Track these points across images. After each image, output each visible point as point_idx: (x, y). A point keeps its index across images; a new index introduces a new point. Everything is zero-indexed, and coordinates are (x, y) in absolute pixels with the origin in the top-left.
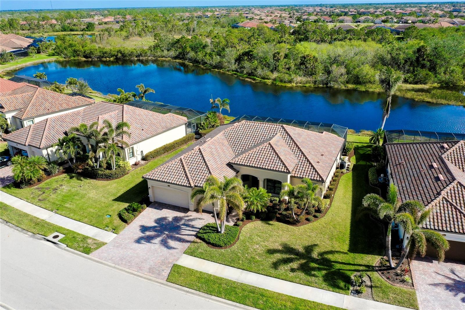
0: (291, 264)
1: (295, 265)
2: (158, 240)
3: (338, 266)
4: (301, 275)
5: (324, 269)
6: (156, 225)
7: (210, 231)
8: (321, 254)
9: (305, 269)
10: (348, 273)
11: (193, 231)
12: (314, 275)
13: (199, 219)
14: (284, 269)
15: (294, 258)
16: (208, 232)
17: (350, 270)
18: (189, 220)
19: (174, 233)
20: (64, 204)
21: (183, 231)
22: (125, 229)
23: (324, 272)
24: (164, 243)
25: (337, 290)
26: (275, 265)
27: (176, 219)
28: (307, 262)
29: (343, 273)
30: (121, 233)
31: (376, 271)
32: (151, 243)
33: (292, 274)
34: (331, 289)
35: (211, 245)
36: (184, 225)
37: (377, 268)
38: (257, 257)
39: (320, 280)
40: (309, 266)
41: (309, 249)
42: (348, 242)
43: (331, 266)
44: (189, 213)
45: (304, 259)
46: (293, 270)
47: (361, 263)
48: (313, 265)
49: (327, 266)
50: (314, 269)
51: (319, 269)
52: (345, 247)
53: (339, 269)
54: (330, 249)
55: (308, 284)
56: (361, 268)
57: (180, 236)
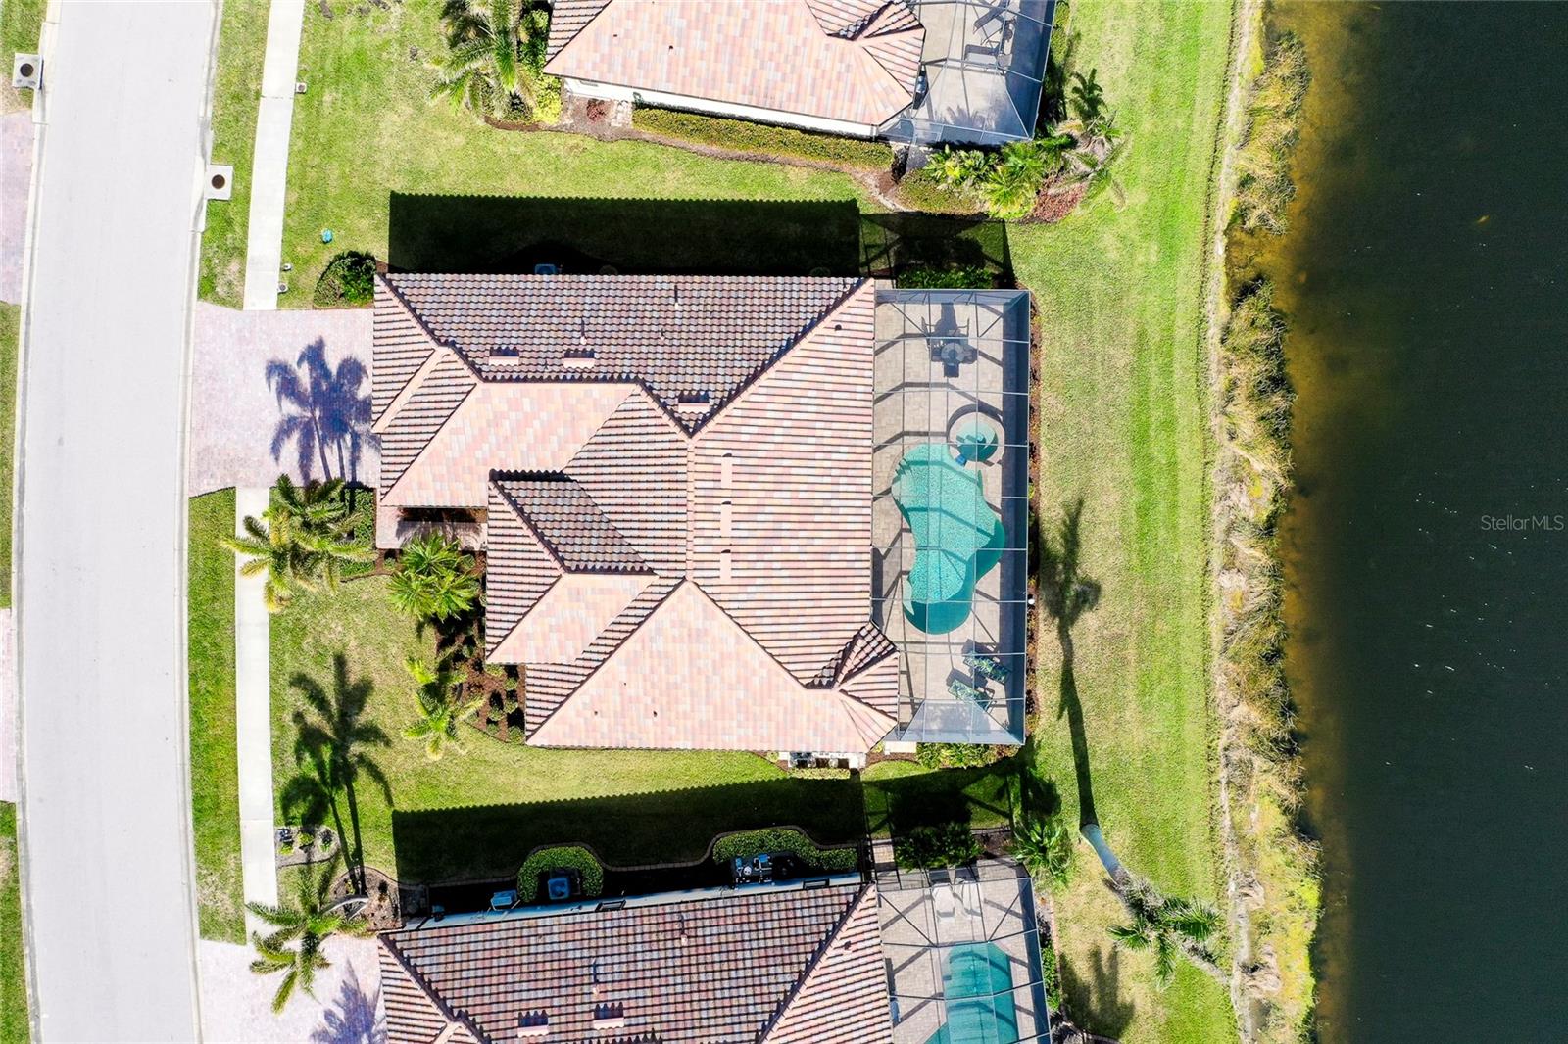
0: (313, 709)
1: (314, 717)
2: (291, 408)
3: (341, 798)
4: (293, 734)
5: (322, 773)
6: (335, 372)
8: (363, 762)
9: (310, 739)
10: (331, 819)
11: (342, 468)
12: (299, 759)
14: (297, 699)
17: (337, 821)
19: (321, 433)
20: (330, 87)
21: (335, 446)
23: (315, 775)
24: (285, 429)
26: (301, 681)
28: (330, 739)
31: (351, 870)
32: (279, 399)
33: (288, 717)
36: (355, 436)
37: (357, 871)
39: (293, 770)
40: (319, 745)
42: (426, 807)
43: (336, 784)
45: (337, 731)
46: (298, 717)
48: (327, 753)
50: (315, 753)
51: (320, 766)
52: (403, 805)
53: (333, 801)
54: (389, 775)
55: (277, 752)
56: (351, 841)
57: (317, 449)
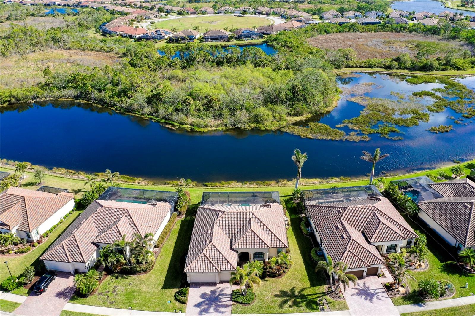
0: (288, 303)
1: (290, 303)
2: (212, 310)
3: (309, 297)
4: (295, 308)
5: (304, 301)
6: (203, 300)
7: (238, 296)
8: (299, 292)
9: (296, 304)
10: (315, 299)
11: (227, 297)
12: (301, 306)
13: (226, 288)
14: (286, 307)
15: (288, 299)
16: (238, 297)
17: (315, 298)
18: (221, 291)
19: (218, 302)
20: (132, 301)
21: (222, 299)
22: (187, 308)
23: (305, 303)
24: (217, 311)
25: (314, 311)
26: (281, 306)
27: (213, 292)
28: (295, 299)
29: (313, 300)
30: (186, 312)
31: (327, 295)
32: (209, 313)
33: (291, 309)
34: (312, 311)
35: (243, 305)
36: (220, 295)
37: (327, 293)
38: (270, 304)
39: (305, 308)
40: (297, 302)
41: (293, 291)
42: (308, 281)
43: (306, 298)
44: (218, 286)
45: (293, 298)
46: (291, 306)
47: (319, 292)
48: (298, 300)
49: (305, 299)
50: (299, 303)
51: (302, 302)
52: (309, 285)
53: (311, 299)
54: (302, 288)
55: (301, 312)
56: (320, 295)
57: (222, 303)
